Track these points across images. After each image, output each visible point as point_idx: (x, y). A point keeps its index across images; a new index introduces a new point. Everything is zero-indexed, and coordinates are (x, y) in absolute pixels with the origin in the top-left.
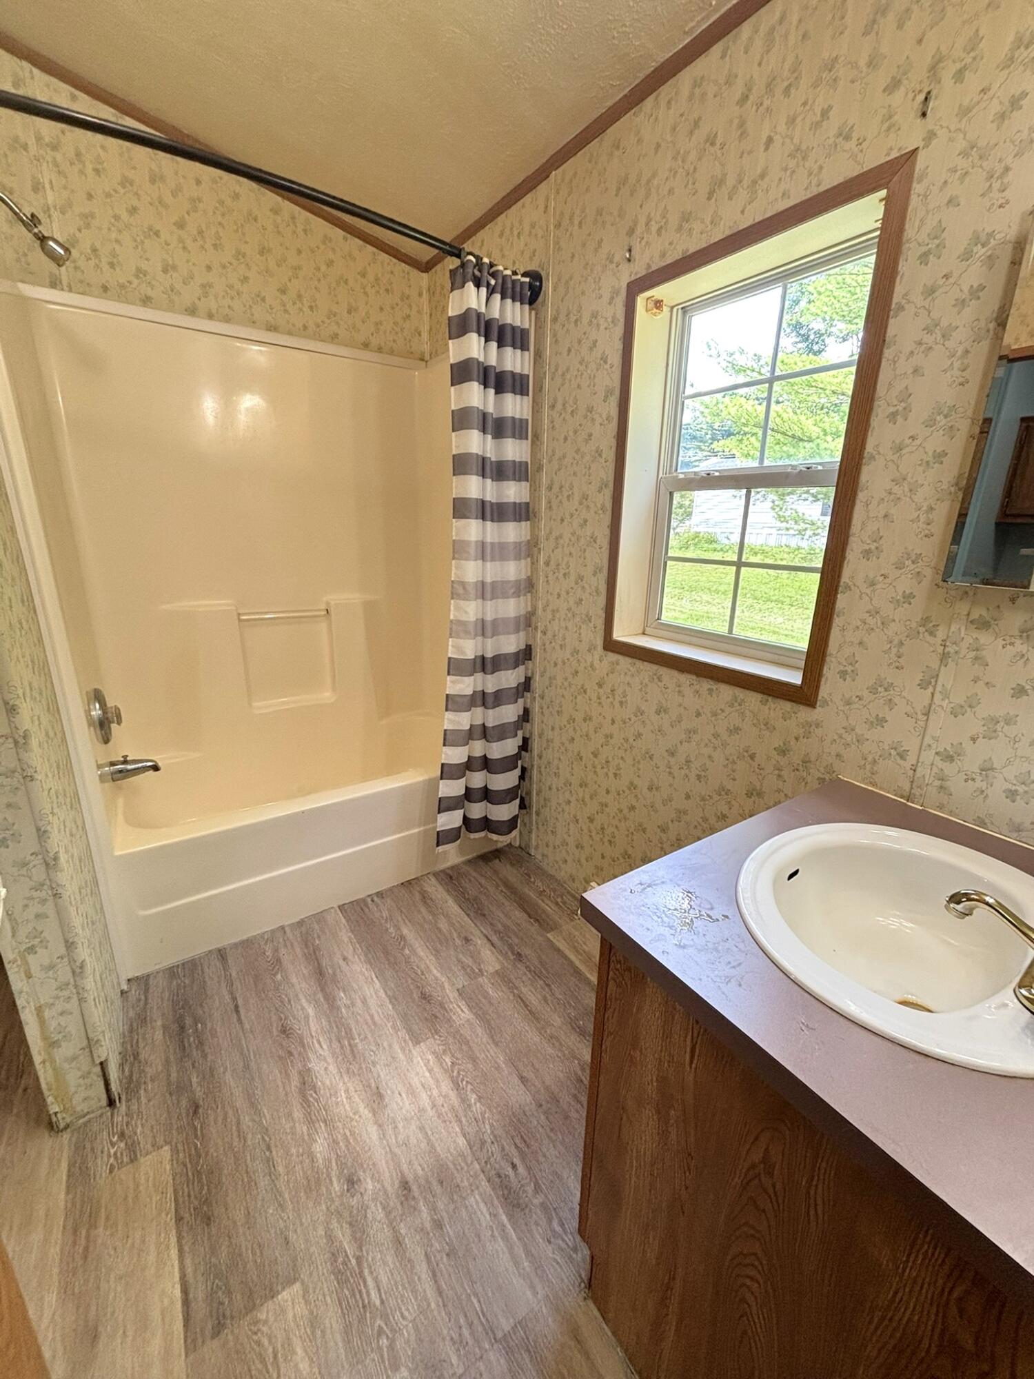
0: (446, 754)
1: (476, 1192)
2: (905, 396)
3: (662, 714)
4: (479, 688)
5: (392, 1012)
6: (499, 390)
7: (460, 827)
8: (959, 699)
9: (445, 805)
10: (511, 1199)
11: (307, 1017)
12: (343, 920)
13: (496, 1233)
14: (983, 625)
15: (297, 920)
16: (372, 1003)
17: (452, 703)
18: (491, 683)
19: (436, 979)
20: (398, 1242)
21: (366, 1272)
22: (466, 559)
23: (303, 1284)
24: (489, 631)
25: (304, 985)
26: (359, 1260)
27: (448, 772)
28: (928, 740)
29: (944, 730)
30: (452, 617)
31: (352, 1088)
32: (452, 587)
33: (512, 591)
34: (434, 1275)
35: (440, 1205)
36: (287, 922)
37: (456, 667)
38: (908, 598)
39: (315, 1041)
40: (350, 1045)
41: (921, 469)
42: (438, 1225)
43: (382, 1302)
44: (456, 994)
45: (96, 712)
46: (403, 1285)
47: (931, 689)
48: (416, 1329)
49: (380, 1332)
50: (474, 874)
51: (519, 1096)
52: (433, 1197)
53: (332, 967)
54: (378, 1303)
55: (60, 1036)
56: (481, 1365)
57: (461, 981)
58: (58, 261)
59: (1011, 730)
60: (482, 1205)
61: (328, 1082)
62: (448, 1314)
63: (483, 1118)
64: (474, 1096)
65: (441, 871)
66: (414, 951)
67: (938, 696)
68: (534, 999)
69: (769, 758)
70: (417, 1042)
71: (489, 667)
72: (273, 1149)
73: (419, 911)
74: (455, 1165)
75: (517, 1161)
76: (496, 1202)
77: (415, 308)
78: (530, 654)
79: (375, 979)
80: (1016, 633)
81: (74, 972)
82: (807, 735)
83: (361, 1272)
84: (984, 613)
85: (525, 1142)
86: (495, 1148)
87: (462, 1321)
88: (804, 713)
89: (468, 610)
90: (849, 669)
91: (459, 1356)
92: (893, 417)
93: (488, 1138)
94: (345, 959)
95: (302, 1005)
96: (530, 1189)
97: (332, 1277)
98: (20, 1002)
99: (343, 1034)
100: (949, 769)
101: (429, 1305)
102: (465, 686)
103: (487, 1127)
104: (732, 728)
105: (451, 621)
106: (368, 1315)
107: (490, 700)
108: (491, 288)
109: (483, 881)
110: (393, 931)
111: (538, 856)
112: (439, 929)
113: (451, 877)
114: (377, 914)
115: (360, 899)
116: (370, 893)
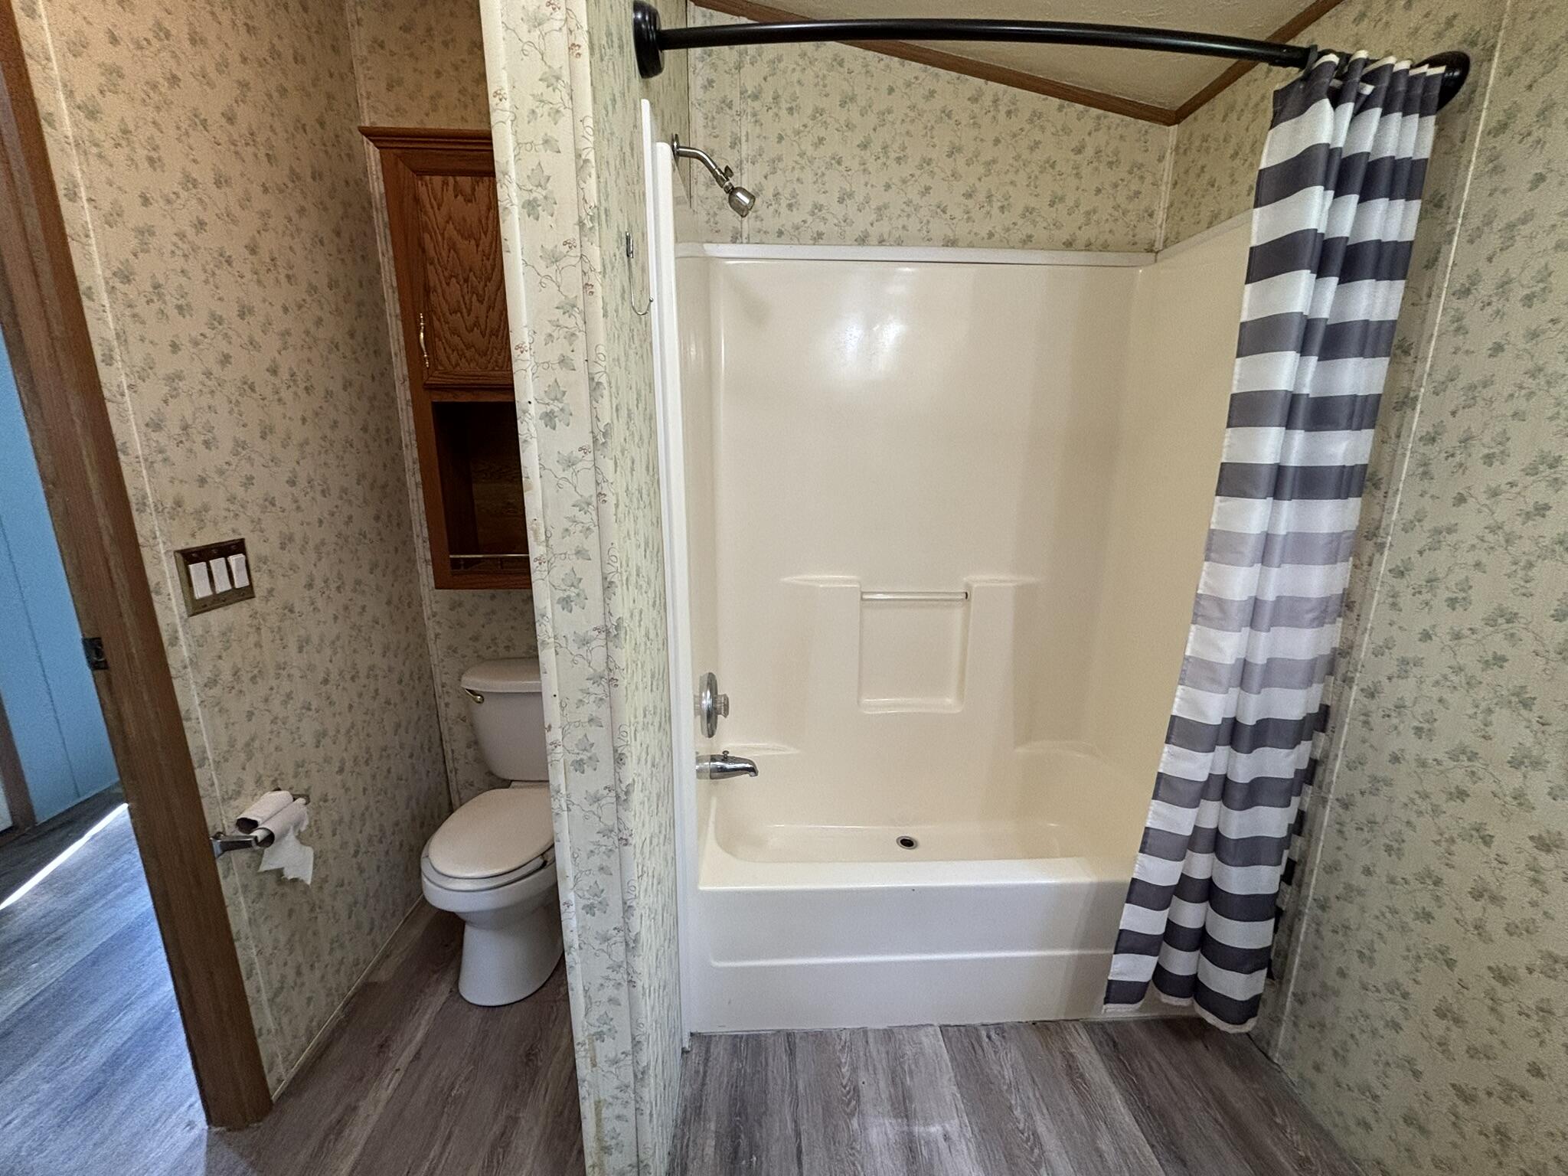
0: (1143, 866)
4: (1220, 771)
6: (1348, 275)
7: (1147, 984)
9: (1130, 943)
12: (946, 1057)
15: (885, 1027)
17: (1165, 788)
18: (1244, 767)
22: (1232, 562)
24: (1256, 679)
25: (886, 1159)
27: (1139, 892)
30: (1188, 653)
32: (1197, 603)
33: (1310, 616)
36: (871, 1026)
37: (1181, 732)
45: (707, 702)
50: (1158, 1056)
53: (928, 1144)
55: (613, 1142)
58: (742, 211)
65: (1099, 1024)
71: (1245, 739)
73: (1063, 1095)
77: (1149, 179)
78: (1326, 721)
81: (635, 1076)
89: (1222, 644)
94: (947, 1137)
98: (582, 1092)
102: (1196, 766)
105: (1186, 659)
107: (1238, 796)
108: (1362, 99)
109: (1176, 1080)
110: (1021, 1117)
111: (1291, 1074)
112: (1097, 1150)
113: (1115, 1044)
114: (996, 1068)
115: (970, 1026)
116: (985, 1022)
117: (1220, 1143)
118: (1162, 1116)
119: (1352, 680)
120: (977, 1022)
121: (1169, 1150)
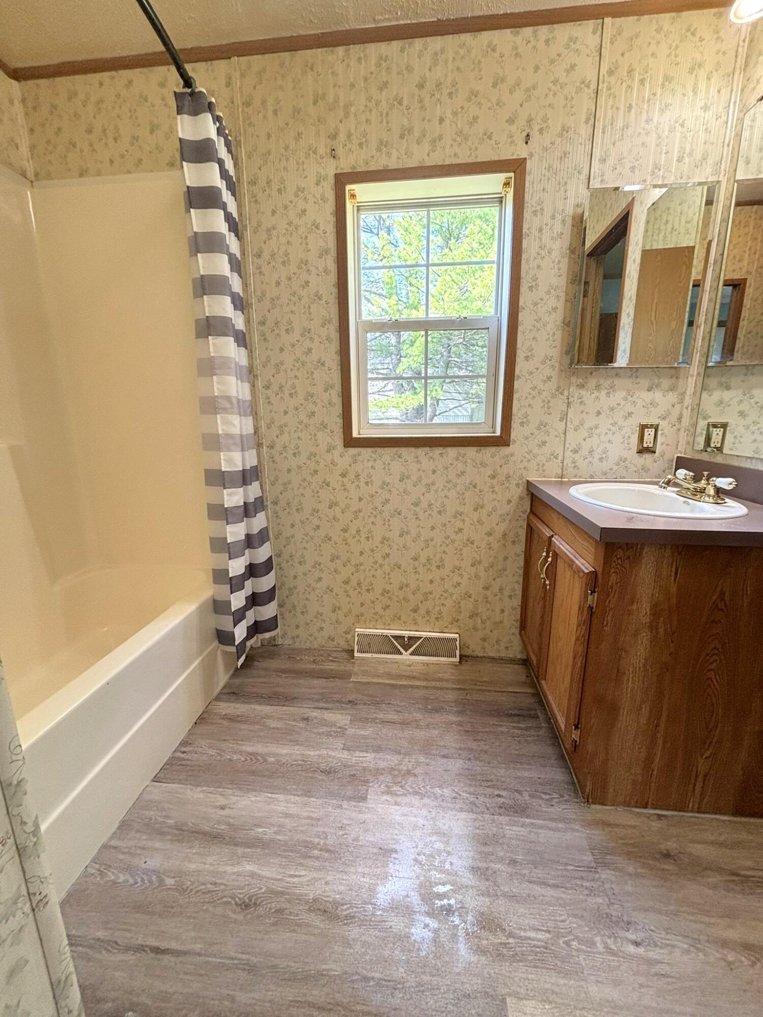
1: (504, 827)
2: (535, 279)
3: (406, 480)
5: (319, 802)
7: (246, 636)
8: (576, 423)
9: (237, 617)
10: (518, 810)
11: (253, 875)
12: (174, 786)
13: (536, 830)
14: (582, 386)
16: (293, 810)
19: (319, 756)
20: (512, 897)
21: (522, 934)
22: (229, 374)
23: (510, 995)
24: (244, 444)
25: (210, 860)
26: (511, 935)
27: (234, 584)
28: (567, 446)
29: (573, 439)
30: (220, 431)
31: (366, 870)
32: (215, 402)
34: (544, 883)
35: (501, 854)
36: (103, 839)
38: (549, 378)
39: (288, 879)
40: (321, 850)
41: (547, 315)
42: (513, 862)
43: (549, 932)
44: (346, 752)
46: (543, 910)
47: (565, 421)
48: (575, 916)
49: (567, 943)
50: (250, 680)
51: (457, 765)
52: (493, 855)
53: (219, 823)
54: (548, 935)
56: (607, 886)
57: (339, 743)
59: (597, 431)
60: (514, 828)
61: (342, 888)
62: (571, 888)
63: (457, 793)
64: (437, 789)
65: (220, 694)
66: (276, 755)
67: (569, 423)
68: (392, 716)
69: (485, 483)
70: (364, 799)
72: (370, 975)
73: (241, 730)
74: (478, 828)
75: (496, 792)
76: (516, 819)
79: (273, 796)
80: (594, 388)
82: (507, 462)
83: (520, 937)
84: (582, 381)
85: (487, 781)
86: (482, 799)
87: (579, 882)
88: (505, 451)
89: (234, 424)
90: (525, 420)
91: (599, 896)
92: (531, 288)
93: (472, 798)
94: (223, 808)
95: (234, 873)
96: (518, 796)
97: (515, 964)
99: (303, 850)
100: (577, 456)
101: (562, 898)
102: (238, 497)
103: (464, 794)
104: (459, 473)
105: (220, 435)
106: (553, 948)
109: (264, 680)
110: (239, 757)
111: (288, 641)
112: (274, 728)
113: (233, 693)
114: (205, 758)
115: (168, 760)
116: (173, 749)
117: (295, 681)
118: (275, 694)
119: (262, 443)
120: (169, 755)
121: (288, 700)
